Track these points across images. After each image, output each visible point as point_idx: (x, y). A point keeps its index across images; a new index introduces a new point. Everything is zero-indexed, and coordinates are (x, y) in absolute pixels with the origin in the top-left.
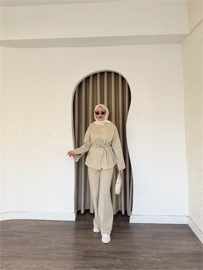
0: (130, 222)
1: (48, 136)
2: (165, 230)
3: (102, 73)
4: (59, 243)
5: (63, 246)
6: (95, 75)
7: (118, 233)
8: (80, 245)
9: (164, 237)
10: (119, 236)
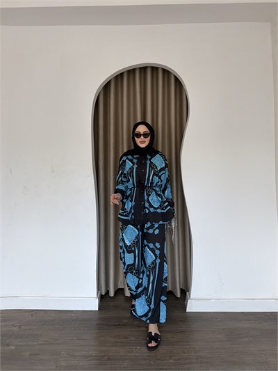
0: (187, 311)
1: (53, 171)
3: (143, 69)
4: (74, 356)
5: (81, 363)
6: (131, 72)
9: (246, 339)
10: (173, 339)
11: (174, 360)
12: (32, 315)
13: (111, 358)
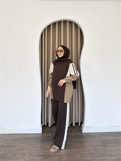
2: (110, 138)
3: (60, 22)
4: (32, 155)
5: (36, 158)
6: (54, 24)
7: (76, 142)
8: (49, 156)
9: (110, 144)
10: (77, 146)
11: (79, 155)
12: (10, 136)
13: (50, 155)
